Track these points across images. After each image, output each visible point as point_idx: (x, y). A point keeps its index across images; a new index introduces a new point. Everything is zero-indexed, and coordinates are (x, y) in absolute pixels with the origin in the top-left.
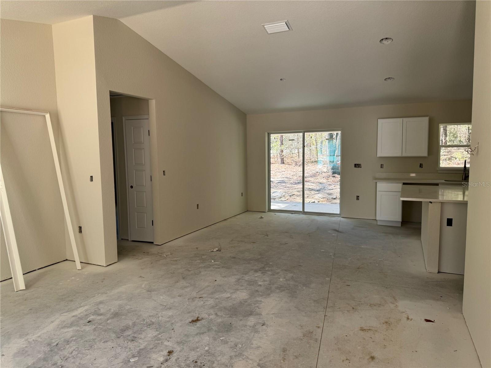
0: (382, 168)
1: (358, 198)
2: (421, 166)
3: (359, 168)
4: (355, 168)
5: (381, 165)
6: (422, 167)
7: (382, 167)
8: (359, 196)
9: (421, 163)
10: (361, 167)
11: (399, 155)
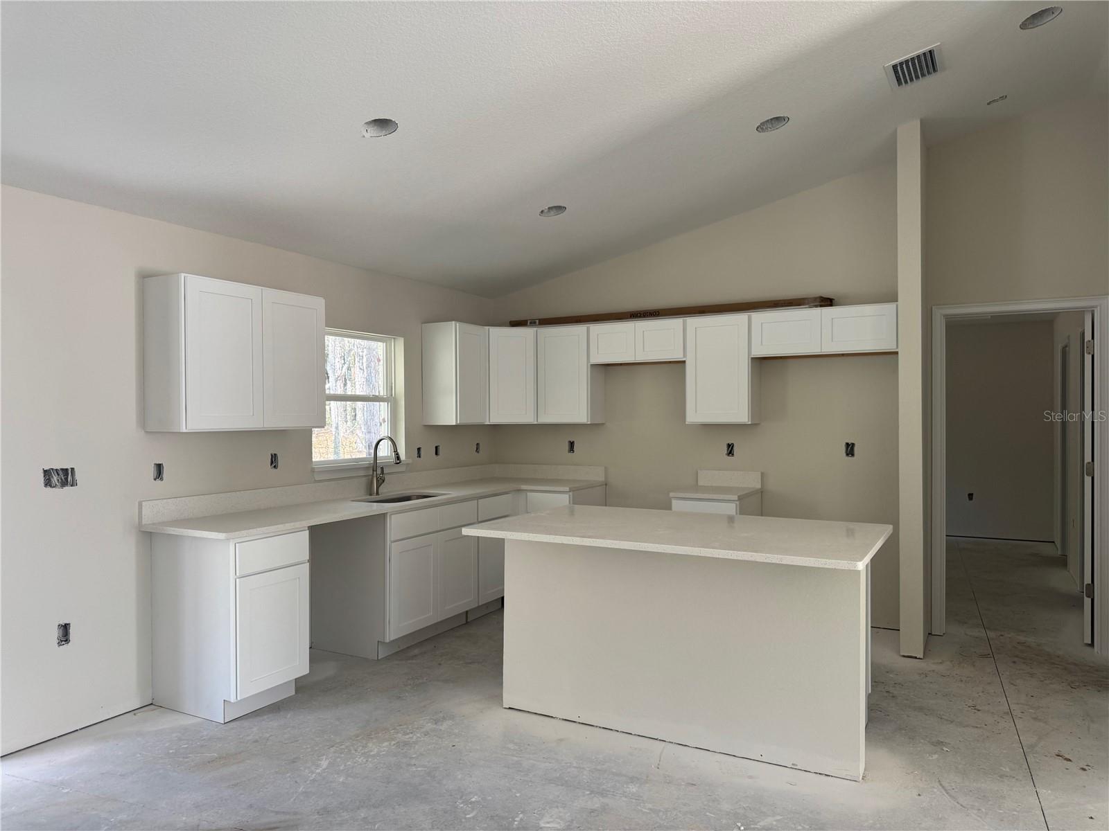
0: (158, 482)
4: (49, 489)
6: (278, 467)
9: (272, 452)
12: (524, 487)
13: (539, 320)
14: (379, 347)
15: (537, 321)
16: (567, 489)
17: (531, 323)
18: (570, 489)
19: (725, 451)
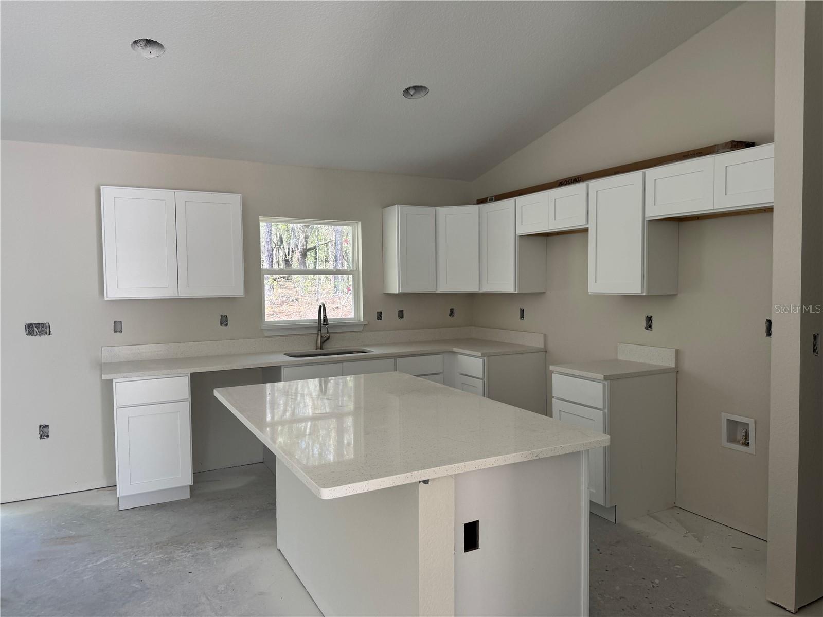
0: (118, 334)
1: (44, 431)
2: (224, 321)
3: (44, 338)
4: (30, 336)
5: (115, 322)
6: (226, 325)
7: (118, 328)
8: (47, 426)
9: (223, 314)
10: (50, 334)
11: (168, 292)
12: (455, 349)
13: (495, 196)
14: (348, 229)
15: (494, 198)
16: (480, 354)
17: (490, 200)
18: (482, 354)
19: (644, 325)
